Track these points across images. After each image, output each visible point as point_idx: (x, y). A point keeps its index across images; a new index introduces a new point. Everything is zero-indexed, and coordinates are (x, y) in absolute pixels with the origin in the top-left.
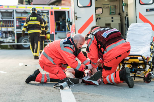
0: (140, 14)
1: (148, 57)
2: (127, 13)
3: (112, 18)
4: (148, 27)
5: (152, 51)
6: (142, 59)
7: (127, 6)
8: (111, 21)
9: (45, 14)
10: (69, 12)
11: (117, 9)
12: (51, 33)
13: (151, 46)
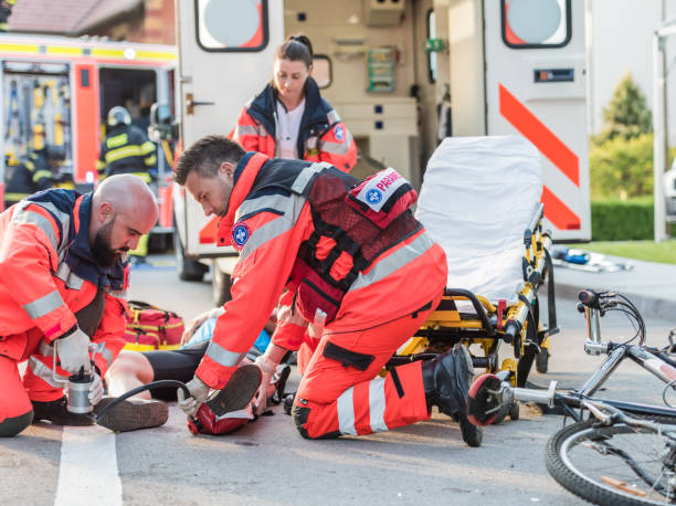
1: (502, 303)
2: (448, 87)
3: (379, 109)
4: (523, 155)
5: (529, 274)
6: (474, 311)
7: (448, 53)
8: (372, 125)
9: (53, 82)
10: (171, 74)
11: (403, 65)
12: (78, 181)
13: (527, 248)
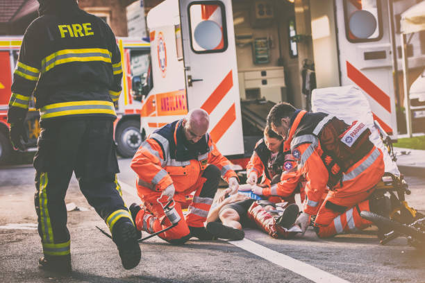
0: (349, 65)
3: (264, 74)
8: (260, 82)
